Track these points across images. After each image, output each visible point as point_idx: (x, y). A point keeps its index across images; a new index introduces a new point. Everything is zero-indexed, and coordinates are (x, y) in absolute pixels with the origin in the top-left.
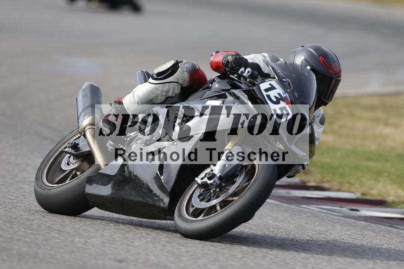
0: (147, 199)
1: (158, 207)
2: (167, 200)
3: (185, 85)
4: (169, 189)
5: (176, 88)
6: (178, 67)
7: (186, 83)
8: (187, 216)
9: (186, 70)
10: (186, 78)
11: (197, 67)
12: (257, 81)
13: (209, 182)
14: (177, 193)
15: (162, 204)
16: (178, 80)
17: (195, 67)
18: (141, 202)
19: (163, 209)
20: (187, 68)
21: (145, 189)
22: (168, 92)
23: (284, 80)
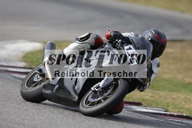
0: (68, 97)
1: (73, 101)
2: (77, 98)
3: (93, 45)
4: (78, 93)
5: (88, 46)
6: (90, 36)
7: (93, 44)
8: (86, 105)
9: (93, 37)
10: (93, 41)
11: (99, 37)
12: (124, 45)
13: (97, 90)
14: (82, 94)
15: (74, 100)
16: (89, 42)
17: (98, 37)
18: (66, 98)
19: (75, 102)
20: (94, 37)
21: (68, 92)
22: (85, 47)
23: (137, 46)
